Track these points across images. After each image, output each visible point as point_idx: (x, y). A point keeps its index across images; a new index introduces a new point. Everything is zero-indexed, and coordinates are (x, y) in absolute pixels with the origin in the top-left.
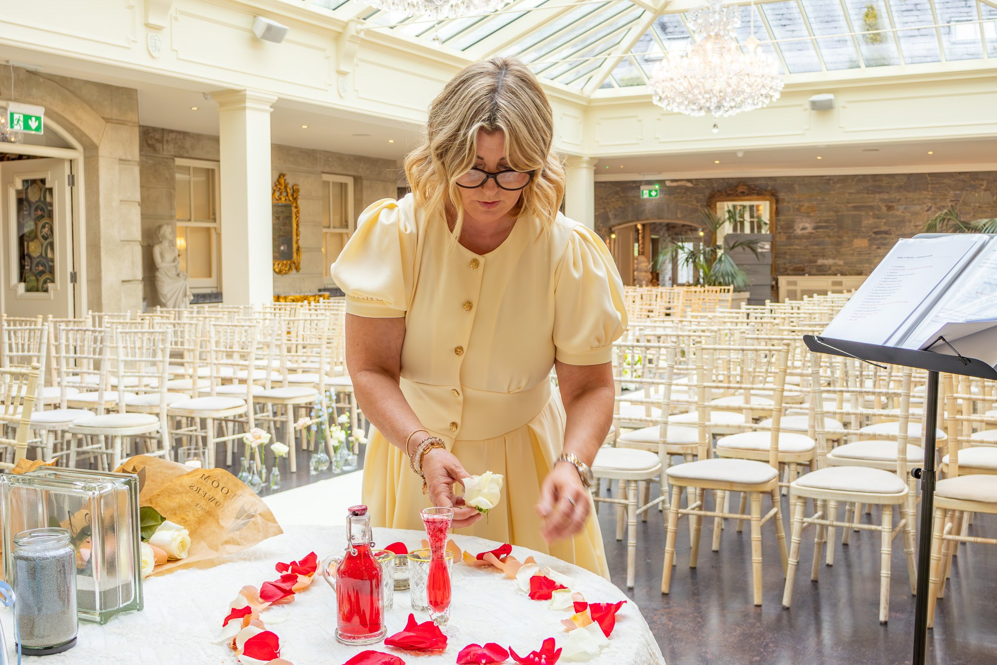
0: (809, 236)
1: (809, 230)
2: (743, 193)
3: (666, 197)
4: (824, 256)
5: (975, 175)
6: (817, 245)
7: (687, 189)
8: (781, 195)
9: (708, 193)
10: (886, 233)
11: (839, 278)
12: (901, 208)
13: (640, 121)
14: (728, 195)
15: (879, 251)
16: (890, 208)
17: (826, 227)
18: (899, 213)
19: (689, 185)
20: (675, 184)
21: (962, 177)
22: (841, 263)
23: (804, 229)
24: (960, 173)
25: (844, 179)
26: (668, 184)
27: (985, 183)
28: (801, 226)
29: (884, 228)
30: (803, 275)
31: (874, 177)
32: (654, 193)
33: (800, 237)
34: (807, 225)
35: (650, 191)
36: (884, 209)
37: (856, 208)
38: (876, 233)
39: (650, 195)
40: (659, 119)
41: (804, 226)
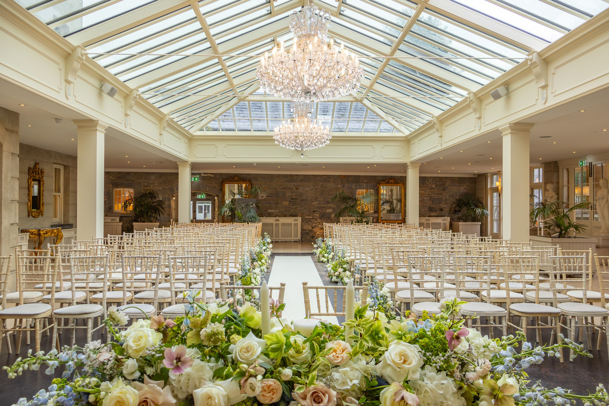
0: (265, 200)
1: (265, 197)
2: (237, 180)
3: (202, 181)
4: (271, 209)
5: (329, 176)
6: (267, 204)
7: (211, 177)
8: (253, 182)
9: (221, 180)
10: (296, 199)
11: (277, 218)
12: (302, 189)
13: (216, 147)
14: (230, 181)
15: (293, 207)
16: (297, 189)
17: (272, 196)
18: (301, 191)
19: (212, 176)
20: (205, 175)
21: (324, 177)
22: (278, 211)
23: (262, 197)
24: (324, 175)
25: (279, 176)
26: (202, 175)
27: (333, 180)
28: (261, 195)
29: (295, 197)
30: (263, 216)
31: (291, 176)
32: (196, 179)
33: (262, 200)
34: (264, 195)
35: (195, 178)
36: (295, 189)
37: (284, 188)
38: (291, 199)
39: (195, 180)
40: (226, 147)
41: (262, 195)
